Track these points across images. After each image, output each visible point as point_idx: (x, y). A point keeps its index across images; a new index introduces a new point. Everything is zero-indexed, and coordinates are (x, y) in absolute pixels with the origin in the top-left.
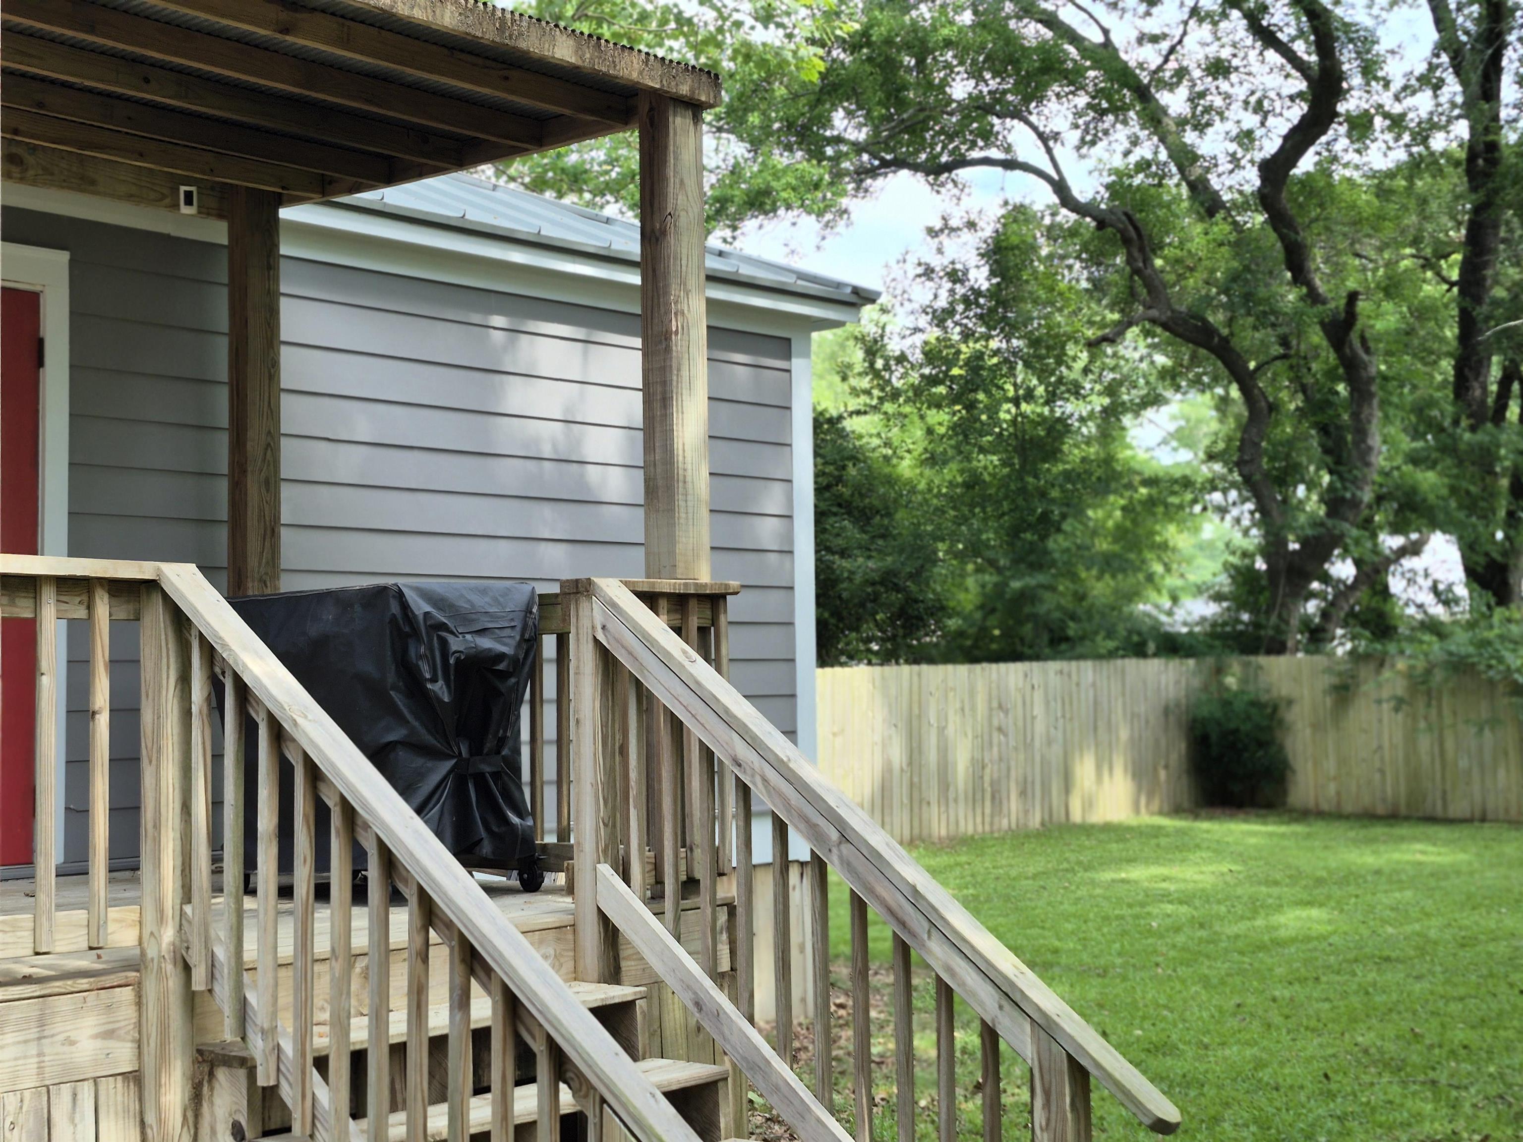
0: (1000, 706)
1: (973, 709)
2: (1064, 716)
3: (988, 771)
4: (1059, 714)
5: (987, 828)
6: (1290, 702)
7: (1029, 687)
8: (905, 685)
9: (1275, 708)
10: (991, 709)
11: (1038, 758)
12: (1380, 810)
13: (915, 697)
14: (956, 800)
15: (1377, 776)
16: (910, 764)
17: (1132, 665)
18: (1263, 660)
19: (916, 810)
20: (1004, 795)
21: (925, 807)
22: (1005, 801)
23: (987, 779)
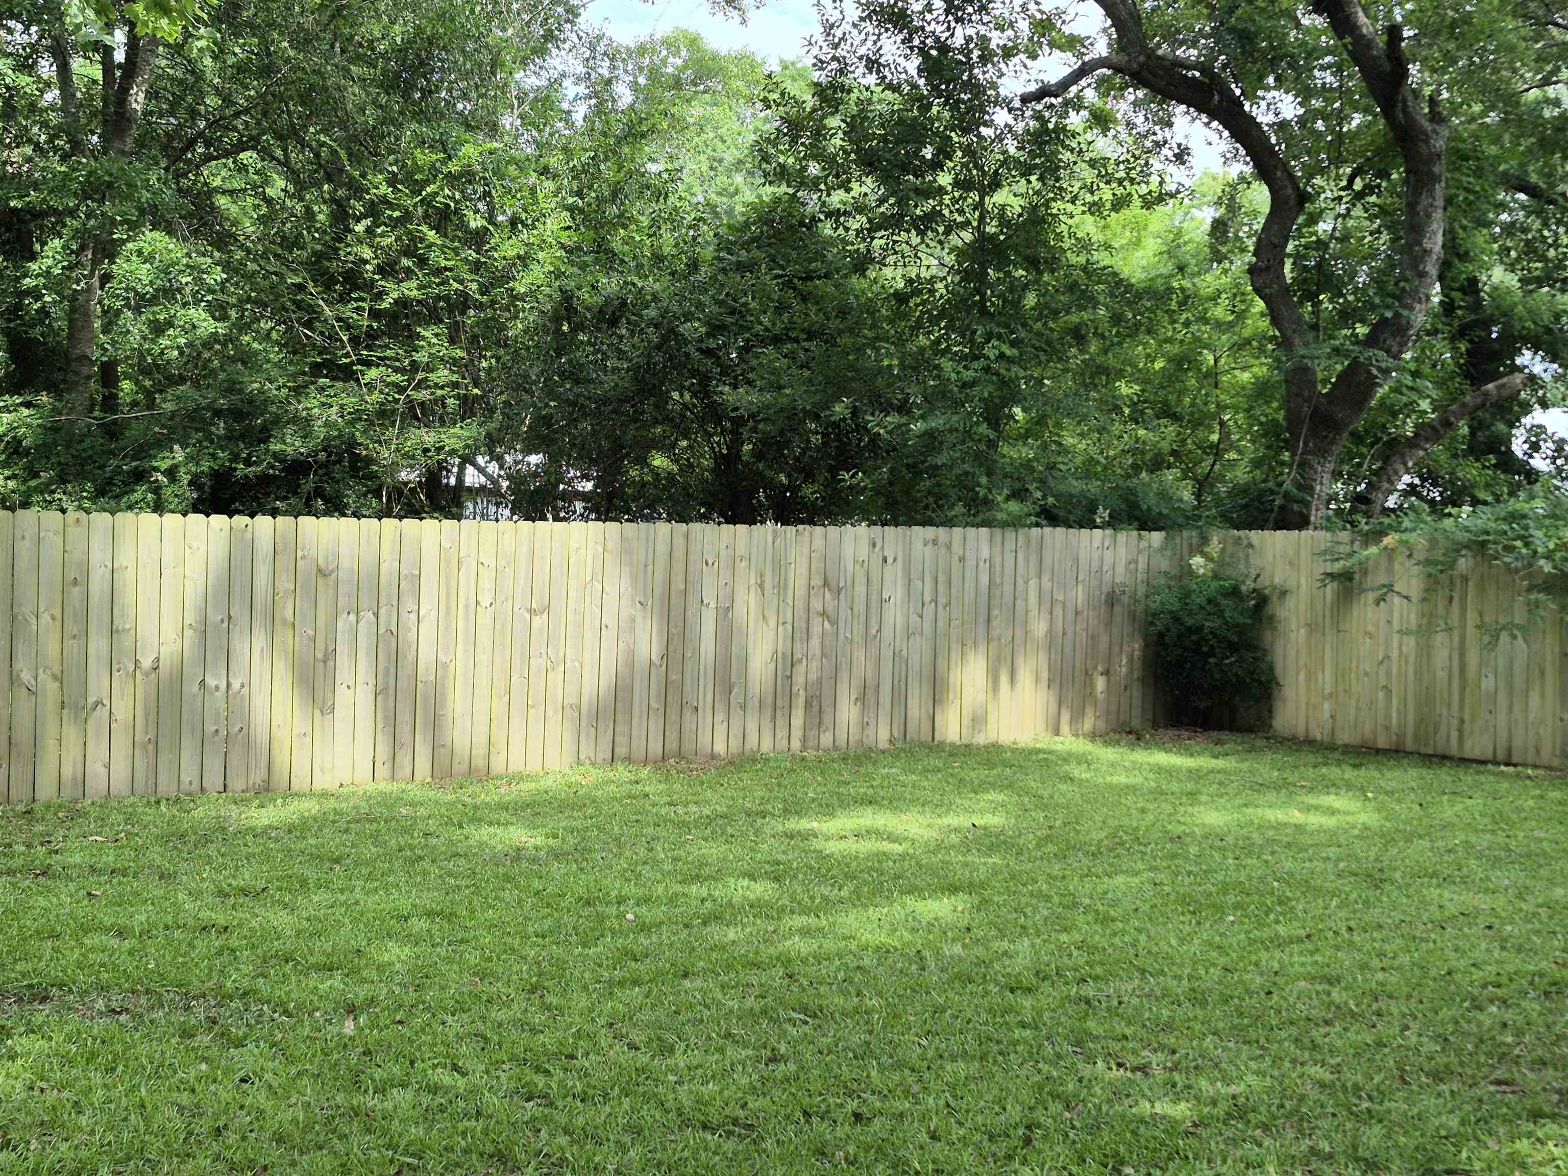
0: (826, 584)
1: (781, 587)
2: (935, 601)
3: (801, 669)
4: (927, 598)
5: (796, 744)
6: (1284, 593)
7: (876, 561)
8: (662, 548)
9: (1262, 601)
10: (810, 587)
11: (887, 654)
13: (679, 567)
14: (744, 708)
15: (1381, 695)
16: (665, 656)
17: (1055, 536)
18: (1255, 536)
19: (673, 716)
20: (827, 702)
21: (688, 714)
22: (828, 710)
23: (799, 679)
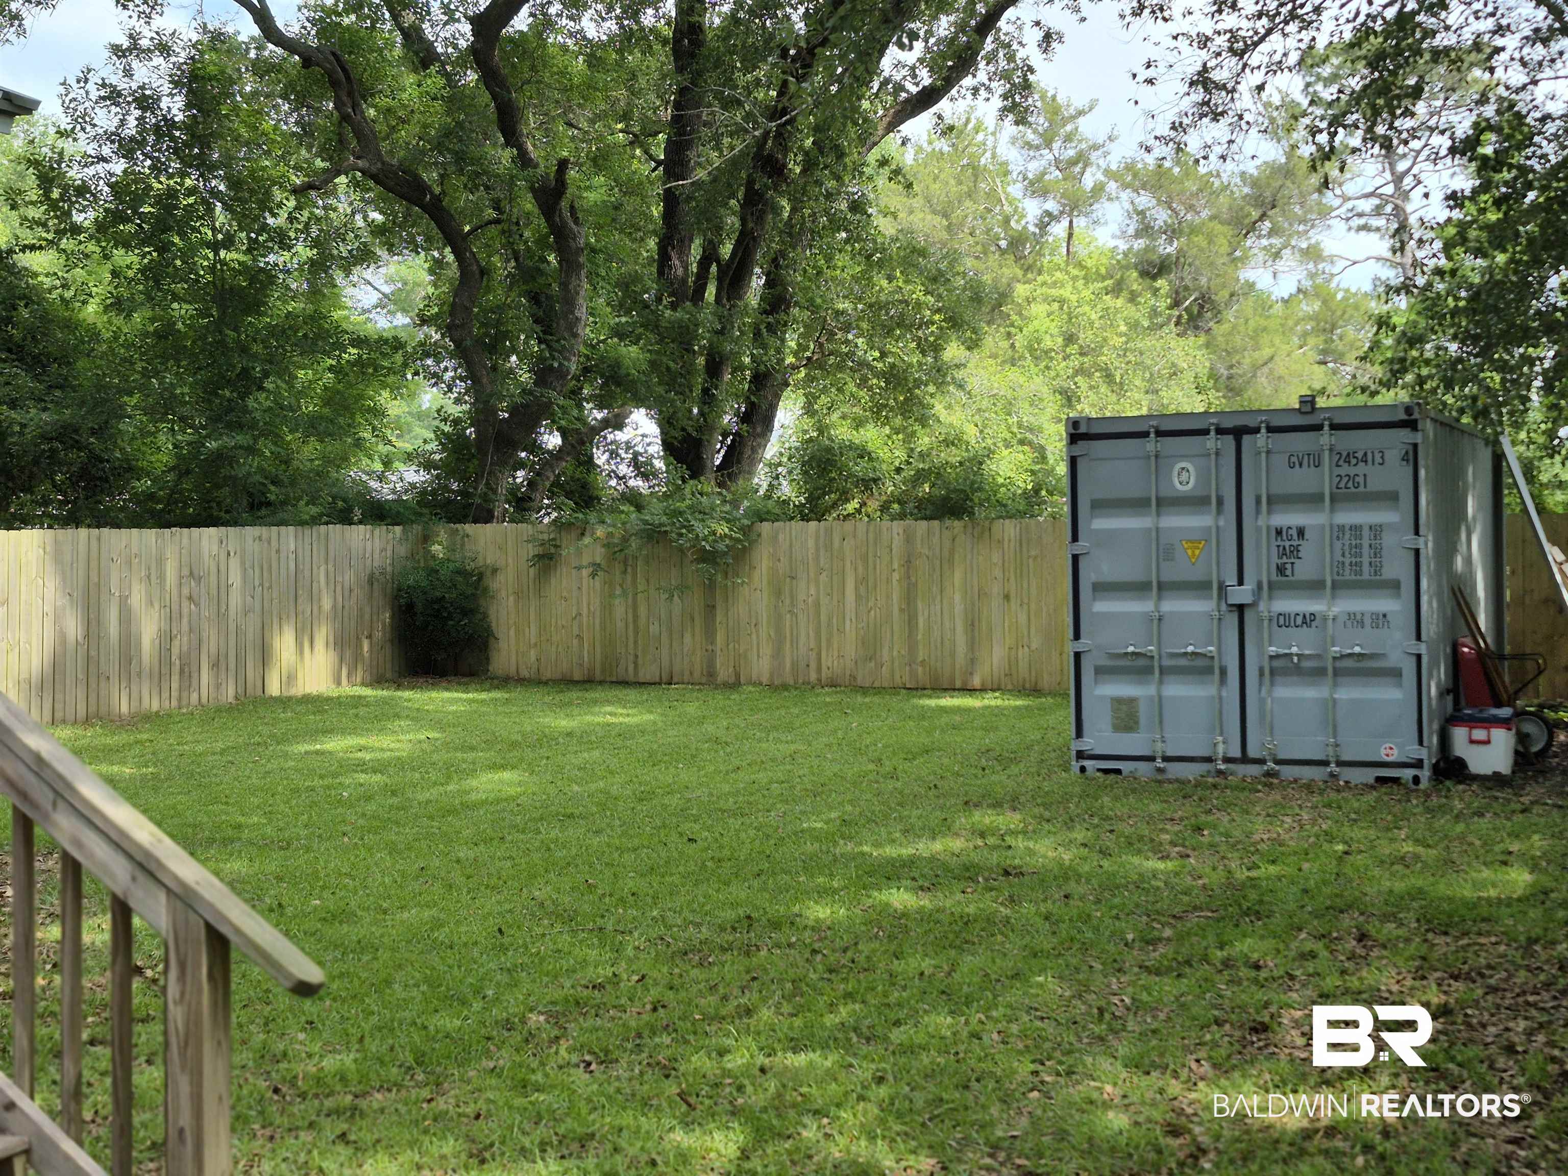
0: (191, 574)
1: (162, 577)
2: (262, 585)
3: (176, 643)
4: (257, 583)
5: (174, 703)
6: (495, 571)
7: (223, 556)
8: (82, 548)
9: (481, 576)
10: (181, 577)
11: (232, 627)
12: (577, 676)
13: (94, 564)
14: (139, 675)
15: (575, 642)
16: (87, 636)
17: (335, 530)
18: (469, 528)
19: (93, 685)
20: (194, 668)
21: (103, 684)
22: (195, 675)
23: (175, 651)
